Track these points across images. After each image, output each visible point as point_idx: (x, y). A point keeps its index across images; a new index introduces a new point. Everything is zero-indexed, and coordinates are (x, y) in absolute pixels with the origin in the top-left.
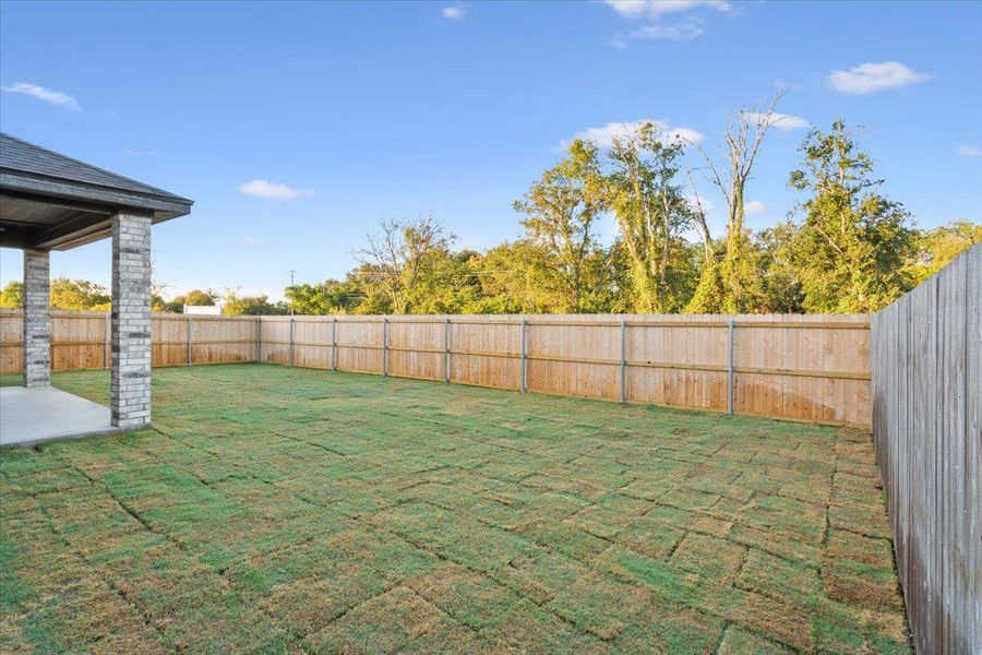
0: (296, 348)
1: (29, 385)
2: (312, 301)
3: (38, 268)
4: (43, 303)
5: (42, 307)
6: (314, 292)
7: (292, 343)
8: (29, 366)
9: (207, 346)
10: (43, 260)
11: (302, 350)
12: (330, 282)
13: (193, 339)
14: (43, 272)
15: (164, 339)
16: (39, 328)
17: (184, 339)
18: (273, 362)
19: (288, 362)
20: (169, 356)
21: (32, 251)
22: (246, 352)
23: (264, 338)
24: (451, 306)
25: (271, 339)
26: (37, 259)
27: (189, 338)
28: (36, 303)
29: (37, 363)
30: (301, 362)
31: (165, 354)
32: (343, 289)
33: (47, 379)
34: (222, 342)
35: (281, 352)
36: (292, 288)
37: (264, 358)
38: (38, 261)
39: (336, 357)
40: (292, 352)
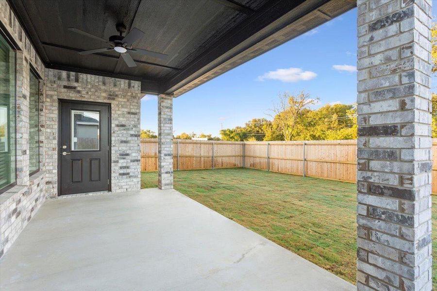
0: (271, 161)
1: (163, 188)
2: (231, 136)
3: (167, 107)
4: (169, 132)
5: (169, 134)
6: (232, 132)
7: (269, 158)
8: (162, 175)
9: (221, 158)
10: (169, 101)
11: (276, 162)
12: (238, 128)
13: (215, 155)
14: (169, 110)
15: (202, 155)
16: (168, 149)
17: (211, 154)
18: (254, 168)
19: (266, 169)
20: (204, 164)
21: (163, 96)
22: (238, 162)
23: (247, 154)
24: (319, 136)
25: (252, 154)
26: (166, 101)
27: (213, 154)
28: (166, 131)
29: (167, 173)
30: (275, 170)
31: (202, 162)
32: (244, 131)
33: (171, 184)
34: (227, 156)
35: (260, 162)
36: (222, 131)
37: (248, 165)
38: (166, 103)
39: (306, 168)
40: (269, 163)
